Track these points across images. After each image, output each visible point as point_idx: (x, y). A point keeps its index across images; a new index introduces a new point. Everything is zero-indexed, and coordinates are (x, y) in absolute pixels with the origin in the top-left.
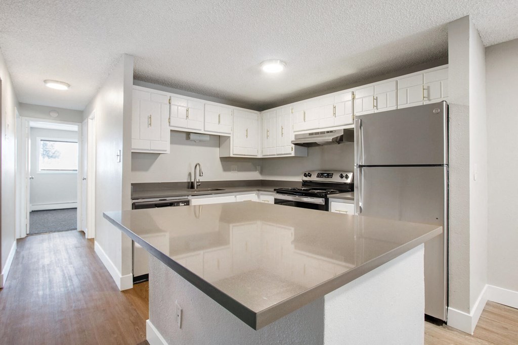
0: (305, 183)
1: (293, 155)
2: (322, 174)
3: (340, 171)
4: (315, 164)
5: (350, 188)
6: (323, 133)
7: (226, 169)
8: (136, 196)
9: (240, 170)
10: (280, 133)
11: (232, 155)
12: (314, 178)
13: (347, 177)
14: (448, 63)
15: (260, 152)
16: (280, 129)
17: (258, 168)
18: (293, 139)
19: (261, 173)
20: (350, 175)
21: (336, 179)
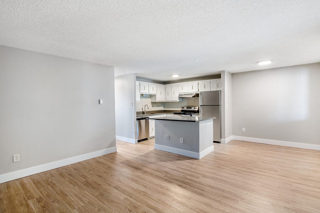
0: (182, 111)
1: (178, 101)
2: (188, 108)
3: (194, 106)
4: (185, 104)
5: (198, 112)
6: (189, 94)
7: (153, 106)
8: (138, 116)
9: (157, 106)
10: (173, 93)
11: (156, 101)
12: (185, 109)
13: (196, 108)
14: (221, 78)
15: (165, 100)
16: (173, 92)
17: (163, 105)
18: (178, 96)
19: (164, 107)
20: (197, 108)
21: (193, 109)
